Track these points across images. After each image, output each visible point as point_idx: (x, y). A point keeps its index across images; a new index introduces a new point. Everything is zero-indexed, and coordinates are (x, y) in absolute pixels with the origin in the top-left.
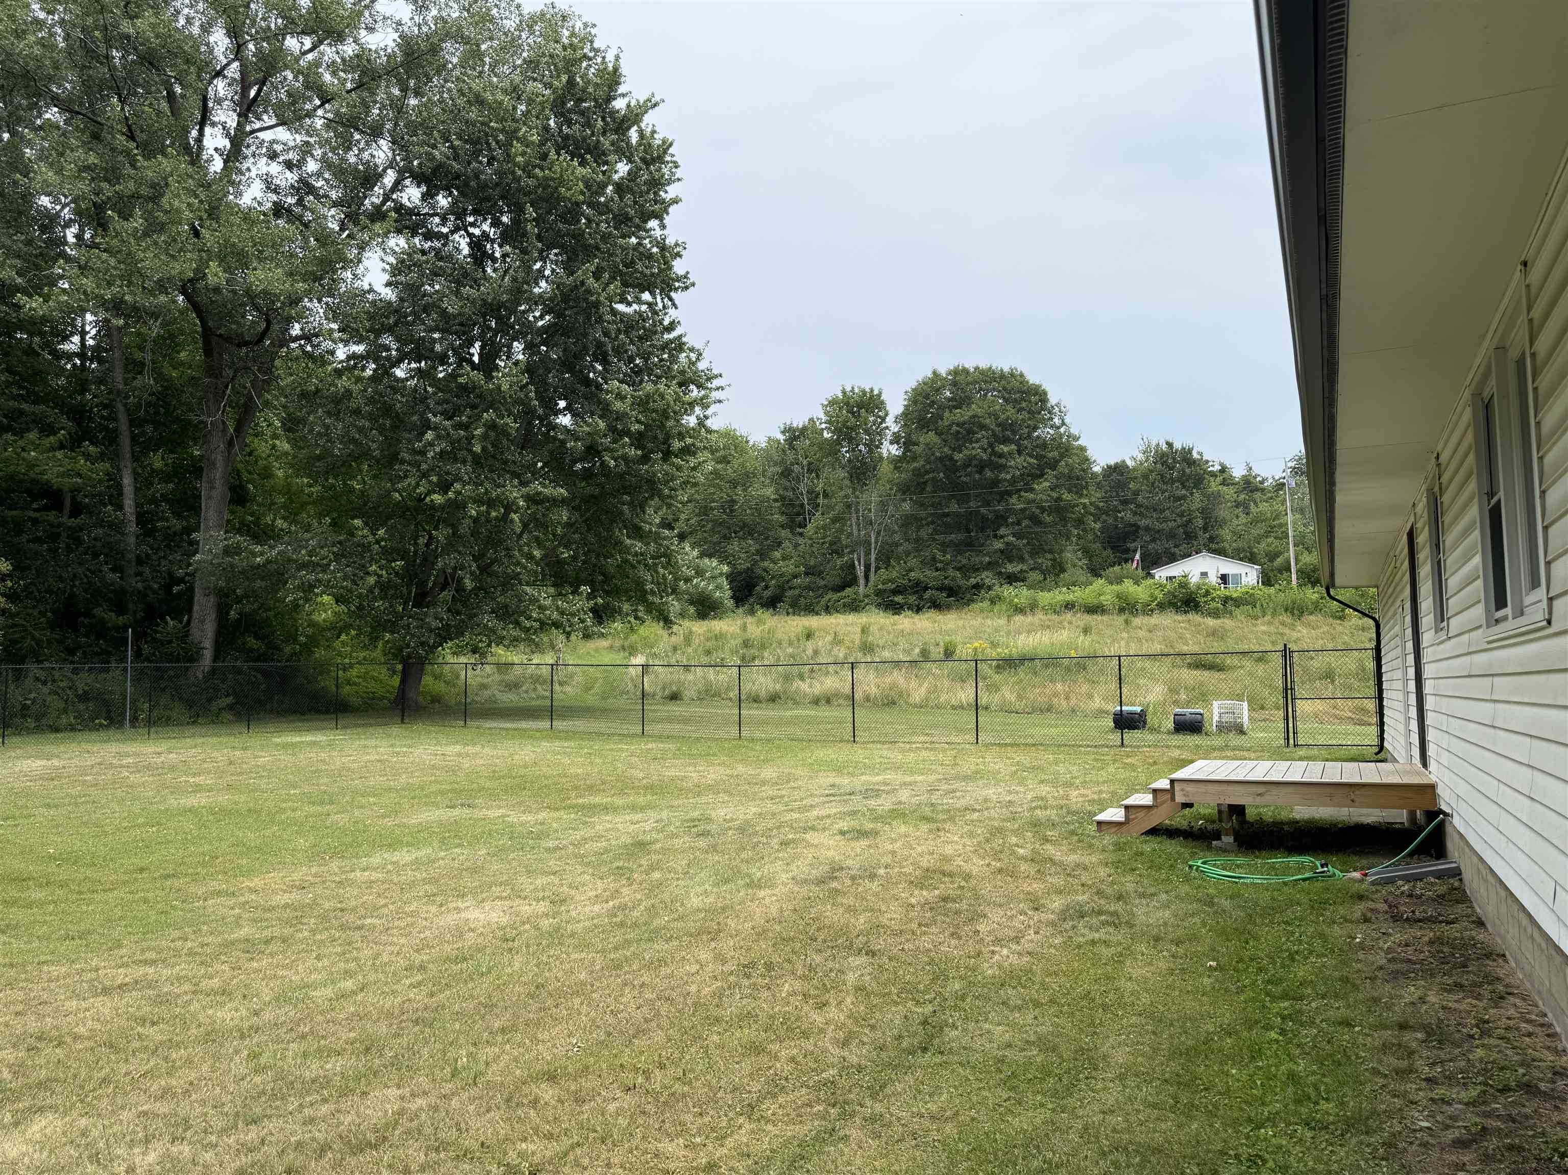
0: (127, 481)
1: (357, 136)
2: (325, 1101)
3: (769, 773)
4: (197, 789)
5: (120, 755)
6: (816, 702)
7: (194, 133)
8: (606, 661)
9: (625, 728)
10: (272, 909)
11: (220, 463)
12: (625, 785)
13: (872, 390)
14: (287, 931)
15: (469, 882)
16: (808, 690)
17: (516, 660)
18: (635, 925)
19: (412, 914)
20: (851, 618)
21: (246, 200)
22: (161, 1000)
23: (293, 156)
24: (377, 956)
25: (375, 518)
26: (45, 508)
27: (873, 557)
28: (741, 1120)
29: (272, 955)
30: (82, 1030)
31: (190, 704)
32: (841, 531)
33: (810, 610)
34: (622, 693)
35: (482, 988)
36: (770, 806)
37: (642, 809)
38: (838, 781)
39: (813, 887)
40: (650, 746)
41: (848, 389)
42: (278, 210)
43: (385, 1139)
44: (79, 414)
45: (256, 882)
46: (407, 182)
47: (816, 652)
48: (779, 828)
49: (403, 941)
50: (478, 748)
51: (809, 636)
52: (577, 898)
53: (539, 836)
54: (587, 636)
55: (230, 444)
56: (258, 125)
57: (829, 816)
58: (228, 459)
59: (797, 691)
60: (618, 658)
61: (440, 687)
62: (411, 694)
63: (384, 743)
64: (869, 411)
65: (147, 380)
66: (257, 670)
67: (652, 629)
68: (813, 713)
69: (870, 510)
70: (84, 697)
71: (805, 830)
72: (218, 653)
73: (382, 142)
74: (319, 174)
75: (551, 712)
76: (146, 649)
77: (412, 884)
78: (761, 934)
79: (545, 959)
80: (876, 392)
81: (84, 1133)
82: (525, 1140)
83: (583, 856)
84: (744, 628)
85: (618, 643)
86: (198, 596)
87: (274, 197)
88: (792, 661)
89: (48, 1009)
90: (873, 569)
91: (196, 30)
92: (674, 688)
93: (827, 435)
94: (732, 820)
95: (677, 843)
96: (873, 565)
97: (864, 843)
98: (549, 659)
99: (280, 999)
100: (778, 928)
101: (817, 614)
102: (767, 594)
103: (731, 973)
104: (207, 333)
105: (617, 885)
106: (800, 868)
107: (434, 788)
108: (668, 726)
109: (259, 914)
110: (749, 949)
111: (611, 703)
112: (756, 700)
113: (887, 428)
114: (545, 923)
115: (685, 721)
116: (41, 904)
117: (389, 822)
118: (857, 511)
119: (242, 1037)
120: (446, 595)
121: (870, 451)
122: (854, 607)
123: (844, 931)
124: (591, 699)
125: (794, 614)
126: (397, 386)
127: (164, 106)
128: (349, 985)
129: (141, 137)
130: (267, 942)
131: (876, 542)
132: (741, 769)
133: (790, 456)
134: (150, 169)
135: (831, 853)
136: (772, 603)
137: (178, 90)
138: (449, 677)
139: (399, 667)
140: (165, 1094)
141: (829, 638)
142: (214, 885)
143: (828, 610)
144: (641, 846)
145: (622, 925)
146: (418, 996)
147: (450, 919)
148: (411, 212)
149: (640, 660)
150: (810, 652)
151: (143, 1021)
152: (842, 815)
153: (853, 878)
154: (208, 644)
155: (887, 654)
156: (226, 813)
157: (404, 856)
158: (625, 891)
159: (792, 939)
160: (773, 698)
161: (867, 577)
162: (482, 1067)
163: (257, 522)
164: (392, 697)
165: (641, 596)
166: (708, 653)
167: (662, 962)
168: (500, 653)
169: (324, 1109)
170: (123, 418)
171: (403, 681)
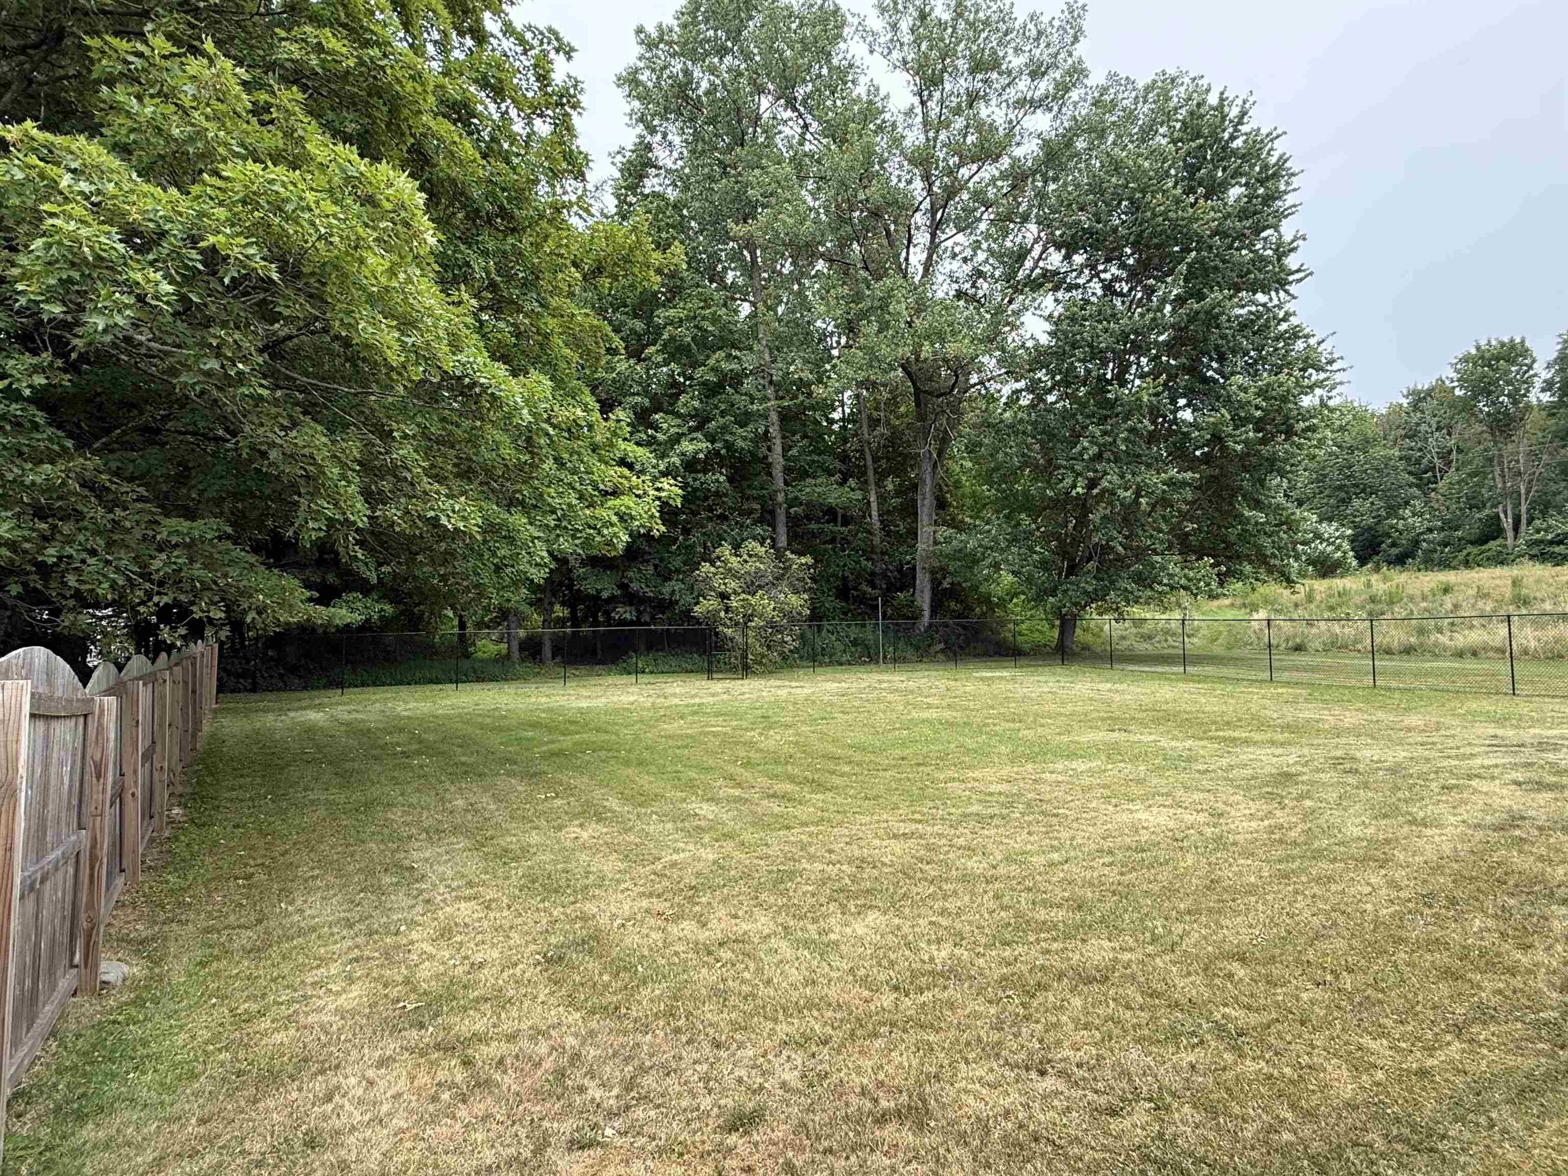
0: (873, 498)
1: (1012, 226)
2: (1055, 940)
3: (1414, 720)
4: (929, 706)
5: (880, 682)
6: (1460, 654)
7: (904, 254)
8: (1229, 617)
9: (1252, 675)
10: (991, 794)
11: (928, 481)
12: (1261, 724)
13: (1512, 340)
14: (1004, 811)
15: (1137, 791)
16: (1448, 643)
17: (1148, 616)
18: (1295, 843)
19: (1095, 810)
20: (1498, 571)
21: (940, 295)
22: (929, 848)
23: (968, 253)
24: (1073, 839)
25: (1035, 512)
26: (828, 522)
27: (1524, 508)
28: (1449, 1037)
29: (997, 827)
30: (886, 861)
31: (917, 648)
32: (1480, 485)
33: (1445, 565)
34: (1246, 644)
35: (1165, 875)
36: (1420, 751)
37: (1282, 744)
38: (1500, 732)
39: (1490, 832)
40: (1280, 690)
41: (1483, 342)
42: (960, 294)
43: (1107, 978)
44: (844, 458)
45: (977, 774)
46: (1052, 249)
47: (1456, 606)
48: (1436, 772)
49: (1091, 829)
50: (1124, 686)
51: (1446, 590)
52: (1233, 813)
53: (1189, 760)
54: (1212, 596)
55: (935, 466)
56: (944, 237)
57: (1496, 766)
58: (933, 478)
59: (1436, 644)
60: (1241, 614)
61: (1089, 638)
62: (1067, 643)
63: (1053, 679)
64: (1511, 361)
65: (881, 430)
66: (958, 624)
67: (1274, 589)
68: (1457, 665)
69: (1518, 462)
70: (855, 643)
71: (1470, 777)
72: (933, 613)
73: (1029, 226)
74: (986, 261)
75: (1184, 659)
76: (889, 611)
77: (1090, 788)
78: (1437, 869)
79: (1214, 860)
80: (1518, 340)
81: (899, 928)
82: (1226, 1005)
83: (1231, 780)
84: (1369, 585)
85: (1239, 602)
86: (919, 575)
87: (956, 286)
88: (1427, 615)
89: (862, 843)
90: (1524, 521)
91: (902, 185)
92: (1298, 640)
93: (1458, 392)
94: (1379, 761)
95: (1324, 777)
96: (1524, 518)
97: (1549, 795)
98: (1177, 615)
99: (1008, 859)
100: (1456, 866)
101: (1454, 568)
102: (1395, 551)
103: (1409, 900)
104: (917, 393)
105: (1270, 808)
106: (1472, 812)
107: (1095, 715)
108: (1295, 674)
109: (982, 797)
110: (1425, 881)
111: (1236, 652)
112: (1389, 652)
113: (1535, 375)
114: (1209, 831)
115: (1313, 669)
116: (848, 775)
117: (1065, 739)
118: (1501, 463)
119: (987, 882)
120: (1092, 565)
121: (1515, 403)
122: (1501, 560)
123: (1539, 879)
124: (1217, 649)
125: (1426, 569)
126: (1050, 409)
127: (885, 242)
128: (1055, 856)
129: (872, 266)
130: (991, 817)
131: (1528, 493)
132: (1380, 715)
133: (1416, 417)
134: (879, 288)
135: (1507, 802)
136: (1400, 561)
137: (892, 227)
138: (1096, 630)
139: (1057, 622)
140: (943, 912)
141: (1472, 592)
142: (951, 774)
143: (1467, 564)
144: (1286, 777)
145: (1281, 841)
146: (1113, 875)
147: (1125, 817)
148: (1056, 273)
149: (1262, 614)
150: (1449, 606)
151: (921, 860)
152: (1515, 766)
153: (1540, 828)
154: (926, 607)
155: (1548, 606)
156: (950, 724)
157: (1080, 765)
158: (1278, 813)
159: (1476, 878)
160: (1408, 651)
161: (1516, 528)
162: (1176, 939)
163: (953, 519)
164: (1053, 645)
165: (1262, 560)
166: (1332, 608)
167: (1330, 879)
168: (1136, 611)
169: (1055, 945)
170: (869, 457)
171: (1062, 633)
